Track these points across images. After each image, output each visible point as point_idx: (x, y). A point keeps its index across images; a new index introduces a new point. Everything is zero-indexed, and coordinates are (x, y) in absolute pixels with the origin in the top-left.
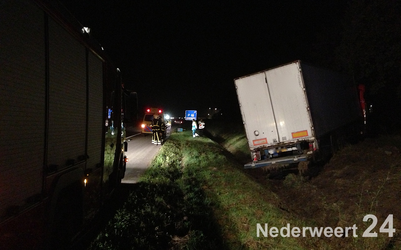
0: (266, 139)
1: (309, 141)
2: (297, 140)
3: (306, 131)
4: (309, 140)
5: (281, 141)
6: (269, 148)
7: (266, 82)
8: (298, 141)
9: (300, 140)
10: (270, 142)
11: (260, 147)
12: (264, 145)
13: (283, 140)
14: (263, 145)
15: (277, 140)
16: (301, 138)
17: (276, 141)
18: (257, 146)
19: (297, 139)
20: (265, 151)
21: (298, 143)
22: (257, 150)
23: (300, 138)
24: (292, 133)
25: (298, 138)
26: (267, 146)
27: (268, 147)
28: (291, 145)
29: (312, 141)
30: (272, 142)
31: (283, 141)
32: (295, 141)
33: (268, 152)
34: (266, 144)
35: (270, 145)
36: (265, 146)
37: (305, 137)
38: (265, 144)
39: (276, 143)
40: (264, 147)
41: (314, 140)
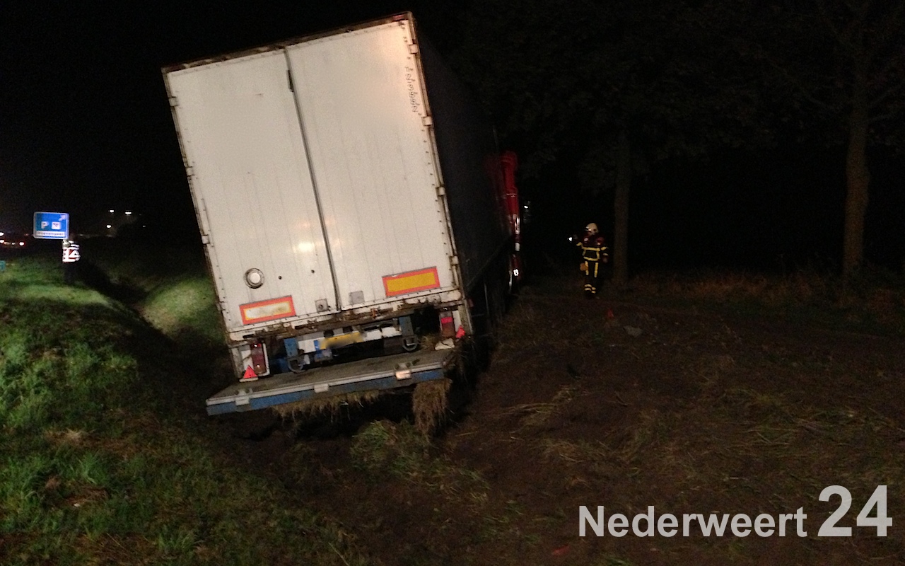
0: (289, 298)
1: (442, 305)
2: (400, 303)
3: (434, 269)
4: (441, 303)
5: (346, 306)
6: (300, 331)
7: (292, 87)
8: (405, 306)
9: (410, 302)
10: (306, 310)
11: (266, 330)
12: (284, 320)
13: (352, 305)
14: (278, 321)
15: (332, 303)
16: (416, 295)
17: (325, 307)
18: (256, 325)
19: (400, 298)
20: (286, 342)
21: (405, 313)
22: (256, 340)
23: (411, 296)
24: (386, 278)
25: (405, 297)
26: (294, 325)
27: (296, 327)
28: (381, 320)
29: (452, 304)
30: (312, 309)
31: (351, 307)
32: (395, 307)
33: (297, 345)
34: (289, 319)
35: (305, 322)
36: (285, 325)
37: (428, 293)
38: (285, 318)
39: (328, 313)
40: (282, 329)
41: (460, 303)
